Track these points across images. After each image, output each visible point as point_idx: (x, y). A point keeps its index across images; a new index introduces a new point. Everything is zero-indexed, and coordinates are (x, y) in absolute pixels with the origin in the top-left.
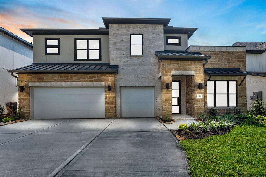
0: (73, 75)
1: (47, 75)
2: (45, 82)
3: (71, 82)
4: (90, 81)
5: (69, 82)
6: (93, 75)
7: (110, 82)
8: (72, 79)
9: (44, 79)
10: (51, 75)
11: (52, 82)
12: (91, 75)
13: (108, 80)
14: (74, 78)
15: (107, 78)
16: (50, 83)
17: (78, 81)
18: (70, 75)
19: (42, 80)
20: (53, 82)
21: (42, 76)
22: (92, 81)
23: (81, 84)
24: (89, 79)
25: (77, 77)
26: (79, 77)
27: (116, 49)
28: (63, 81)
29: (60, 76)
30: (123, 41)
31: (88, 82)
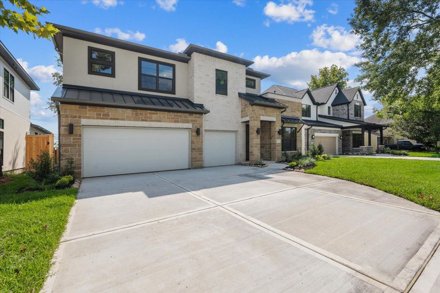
0: (153, 112)
1: (114, 109)
2: (111, 119)
3: (150, 121)
4: (175, 122)
5: (146, 121)
6: (179, 114)
7: (198, 124)
8: (152, 117)
9: (108, 115)
10: (120, 110)
11: (122, 120)
12: (176, 114)
13: (195, 121)
14: (154, 117)
15: (195, 119)
16: (118, 121)
17: (160, 121)
18: (149, 111)
19: (106, 117)
20: (124, 120)
21: (106, 110)
22: (177, 122)
23: (163, 125)
24: (174, 119)
25: (158, 115)
26: (162, 116)
27: (201, 84)
28: (138, 120)
29: (135, 112)
30: (208, 76)
31: (171, 122)
